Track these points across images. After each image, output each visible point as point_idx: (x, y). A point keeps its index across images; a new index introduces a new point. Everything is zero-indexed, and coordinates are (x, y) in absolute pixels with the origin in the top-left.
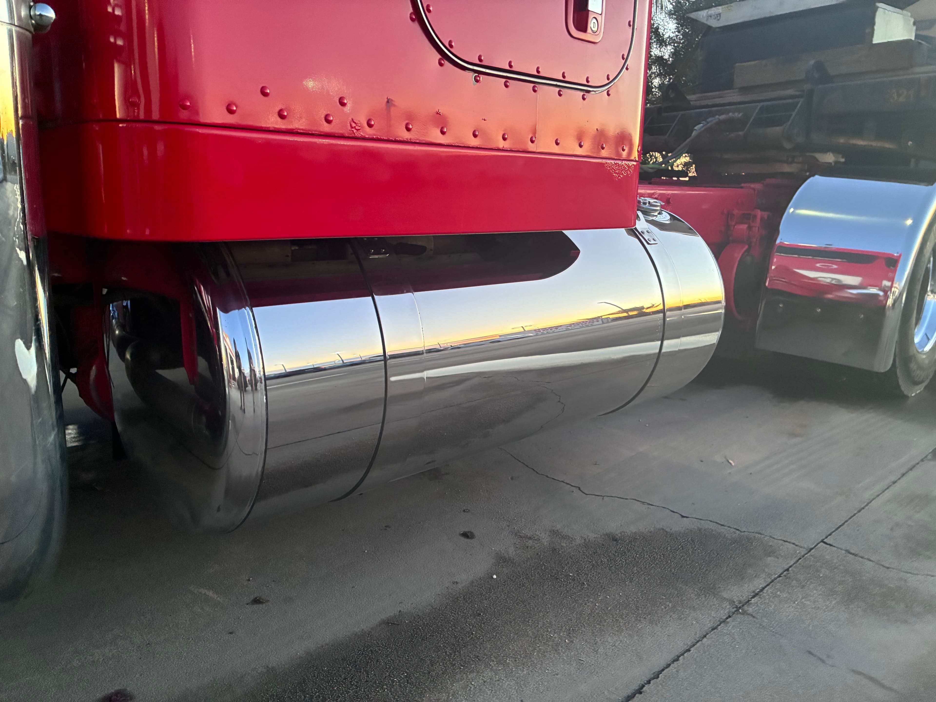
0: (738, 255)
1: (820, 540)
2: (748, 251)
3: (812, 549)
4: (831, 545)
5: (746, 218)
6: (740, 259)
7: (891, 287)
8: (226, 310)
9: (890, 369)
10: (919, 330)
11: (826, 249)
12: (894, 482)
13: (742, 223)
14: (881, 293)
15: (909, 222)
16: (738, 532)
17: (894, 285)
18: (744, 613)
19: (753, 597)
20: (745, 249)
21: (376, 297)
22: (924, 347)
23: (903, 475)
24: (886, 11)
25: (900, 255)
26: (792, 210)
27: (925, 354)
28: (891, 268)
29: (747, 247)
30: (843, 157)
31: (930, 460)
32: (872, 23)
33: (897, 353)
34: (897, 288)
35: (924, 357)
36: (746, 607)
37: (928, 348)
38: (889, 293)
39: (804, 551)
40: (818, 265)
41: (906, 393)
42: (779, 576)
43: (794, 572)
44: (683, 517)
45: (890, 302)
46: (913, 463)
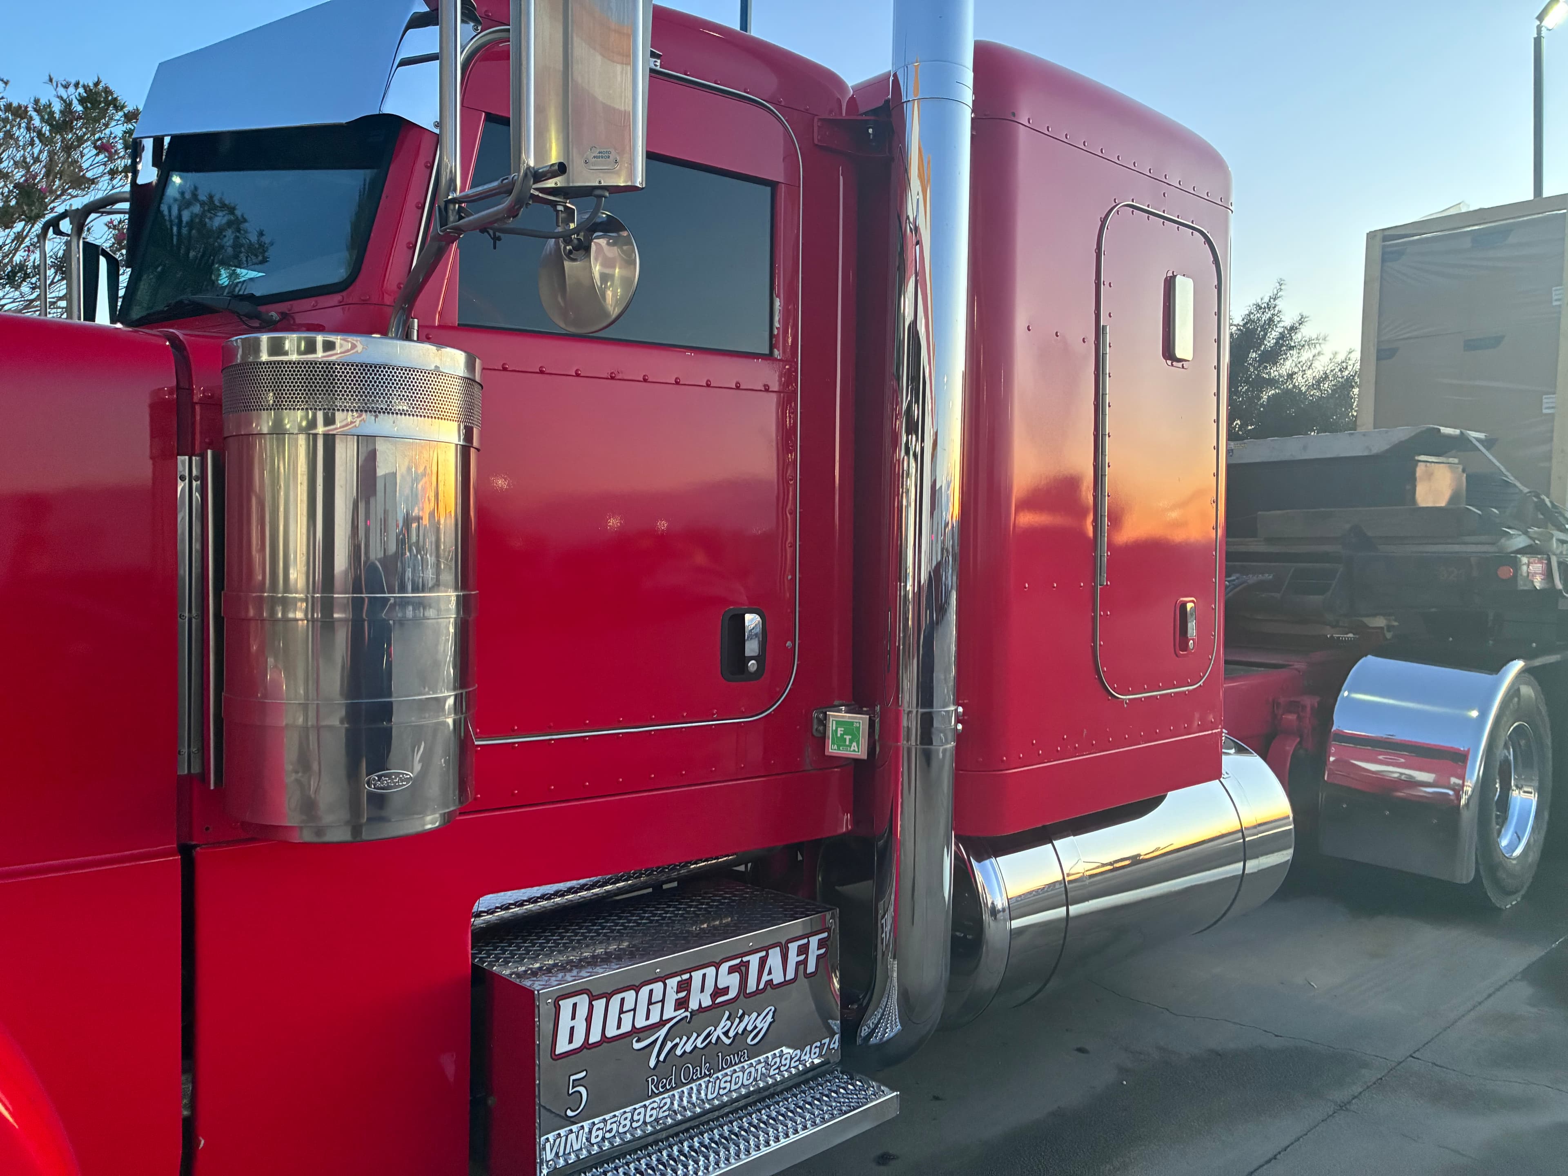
0: (1290, 748)
1: (1408, 1055)
2: (1300, 743)
3: (1401, 1063)
4: (1418, 1059)
5: (1294, 707)
6: (1293, 754)
7: (1463, 785)
8: (979, 860)
9: (1474, 879)
10: (1507, 831)
11: (1388, 740)
12: (1480, 1003)
13: (1290, 712)
14: (1451, 793)
15: (1474, 714)
16: (1331, 1049)
17: (1466, 784)
18: (1347, 1110)
19: (1353, 1099)
20: (1296, 743)
21: (1054, 842)
22: (1513, 851)
23: (1490, 996)
24: (1428, 464)
25: (1469, 750)
26: (1346, 694)
27: (1514, 859)
28: (1460, 763)
29: (1298, 740)
30: (1395, 620)
31: (1519, 980)
32: (1412, 479)
33: (1480, 861)
34: (1469, 786)
35: (1514, 862)
36: (1348, 1107)
37: (1518, 852)
38: (1461, 793)
39: (1394, 1064)
40: (1381, 757)
41: (1498, 905)
42: (1375, 1083)
43: (1386, 1080)
44: (1276, 1036)
45: (1463, 802)
46: (1501, 983)
